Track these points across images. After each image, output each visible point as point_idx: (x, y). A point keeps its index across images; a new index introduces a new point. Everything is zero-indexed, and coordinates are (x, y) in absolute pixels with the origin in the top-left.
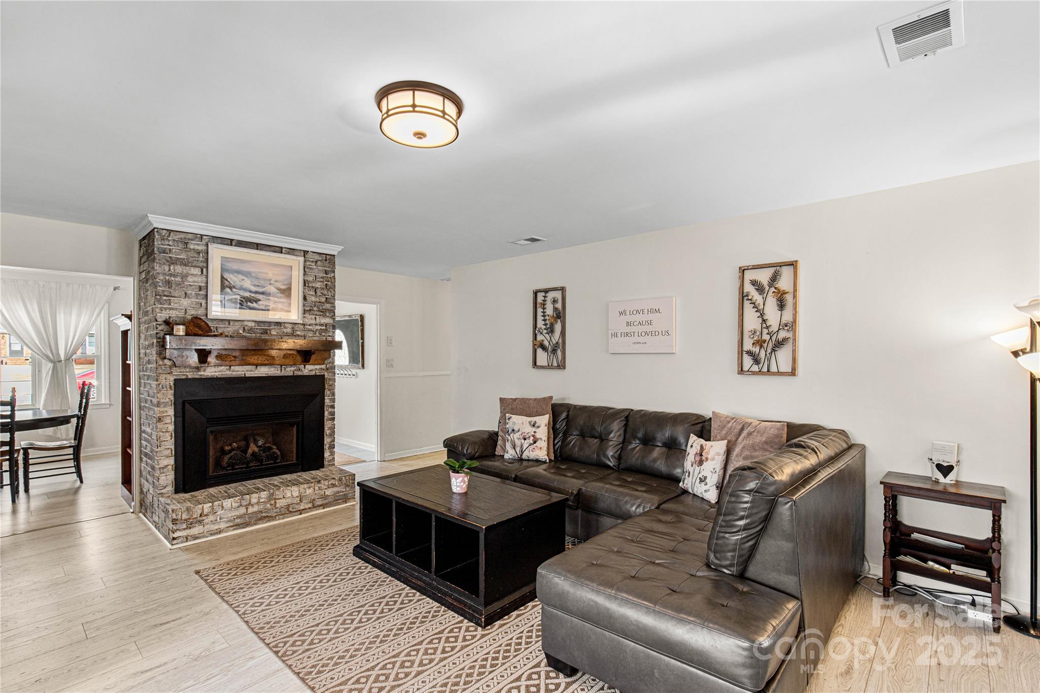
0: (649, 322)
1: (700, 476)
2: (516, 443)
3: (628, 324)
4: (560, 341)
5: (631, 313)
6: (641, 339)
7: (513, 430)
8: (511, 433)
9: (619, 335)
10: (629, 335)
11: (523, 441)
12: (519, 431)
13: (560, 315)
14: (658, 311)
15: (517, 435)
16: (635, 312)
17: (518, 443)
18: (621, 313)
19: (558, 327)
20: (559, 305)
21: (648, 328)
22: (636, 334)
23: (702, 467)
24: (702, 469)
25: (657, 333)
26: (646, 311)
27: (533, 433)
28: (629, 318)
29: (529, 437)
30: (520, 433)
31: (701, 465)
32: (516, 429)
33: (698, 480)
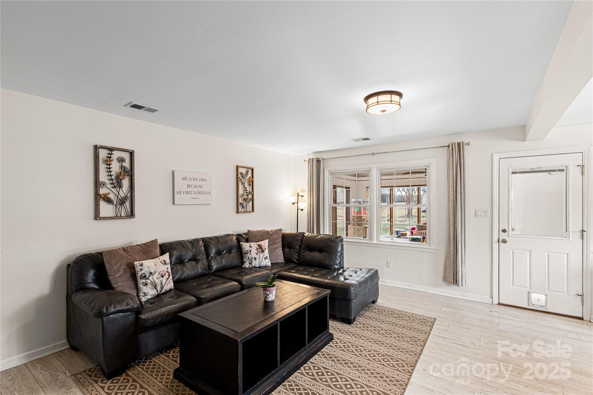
0: (200, 186)
1: (265, 257)
2: (157, 283)
3: (188, 186)
4: (129, 195)
5: (190, 179)
6: (196, 196)
7: (151, 273)
8: (149, 276)
9: (182, 193)
10: (189, 193)
11: (162, 279)
12: (155, 272)
13: (130, 173)
14: (205, 180)
15: (156, 276)
16: (192, 179)
17: (158, 282)
18: (183, 179)
19: (126, 182)
20: (127, 164)
21: (200, 190)
22: (193, 193)
23: (265, 253)
24: (265, 254)
25: (205, 193)
26: (199, 180)
27: (166, 270)
28: (190, 183)
29: (165, 274)
30: (157, 273)
31: (264, 252)
32: (153, 271)
33: (264, 259)
